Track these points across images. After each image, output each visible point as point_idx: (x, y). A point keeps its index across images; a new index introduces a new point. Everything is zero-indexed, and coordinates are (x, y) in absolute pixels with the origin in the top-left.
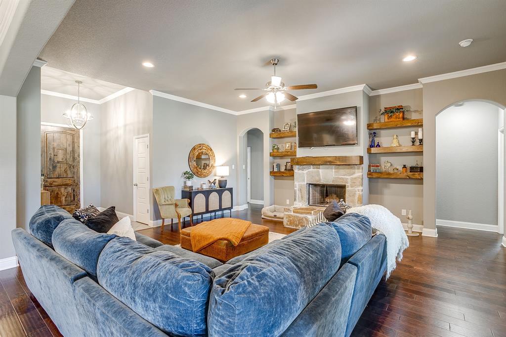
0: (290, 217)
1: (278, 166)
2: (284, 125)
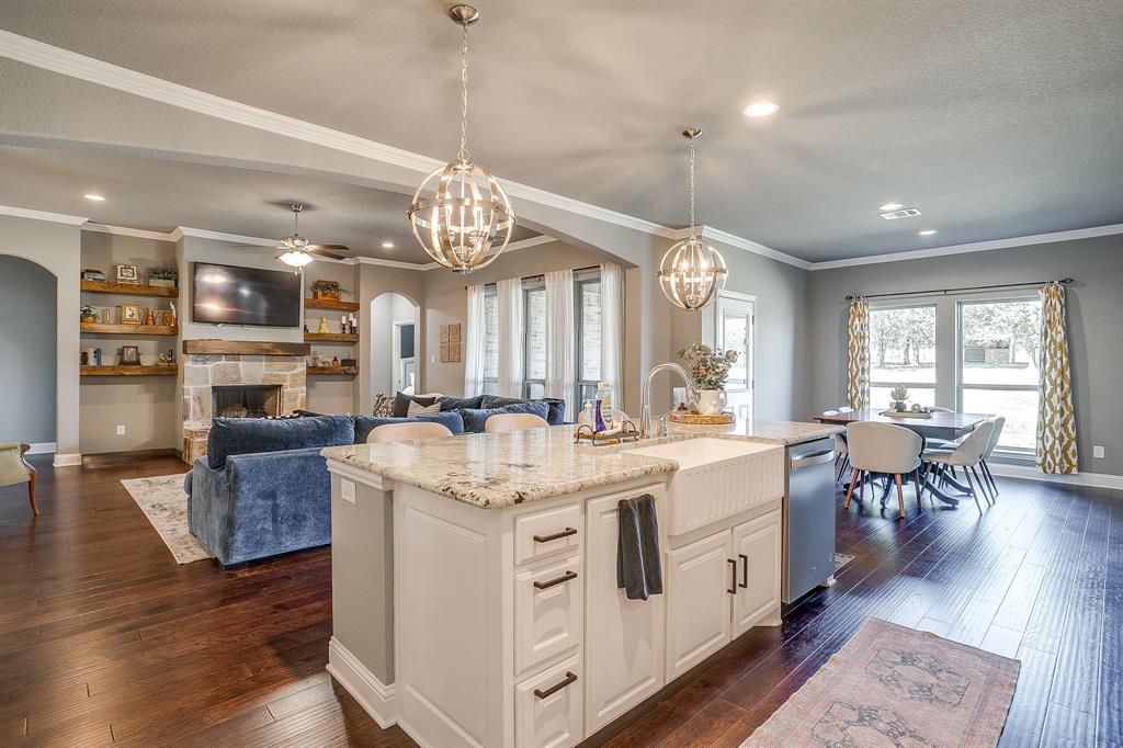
1: (98, 353)
2: (119, 267)
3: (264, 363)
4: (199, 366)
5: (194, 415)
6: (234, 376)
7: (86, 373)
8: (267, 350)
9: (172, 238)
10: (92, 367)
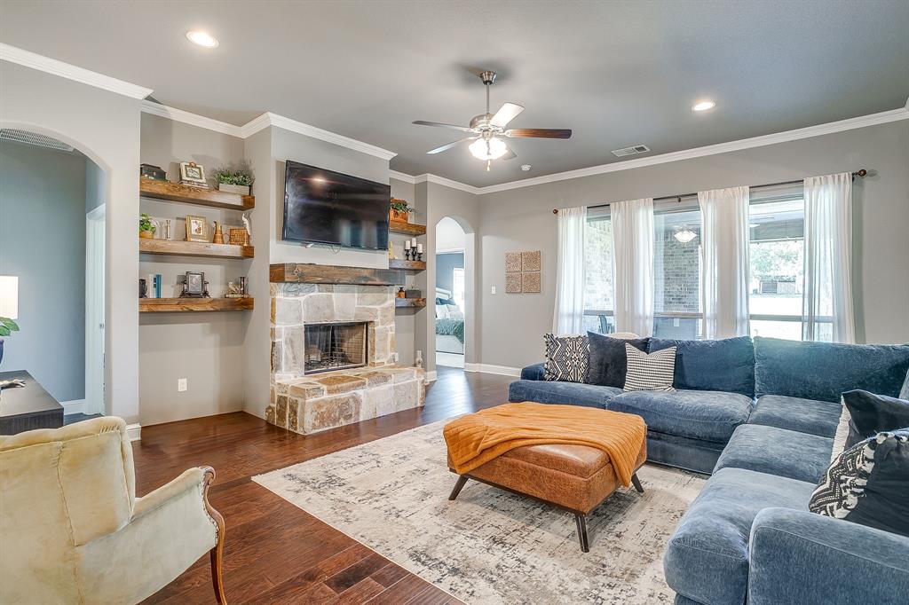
0: (320, 407)
1: (157, 280)
2: (183, 165)
3: (356, 295)
4: (291, 298)
5: (286, 363)
6: (328, 312)
7: (145, 309)
8: (365, 278)
9: (244, 132)
10: (153, 300)
